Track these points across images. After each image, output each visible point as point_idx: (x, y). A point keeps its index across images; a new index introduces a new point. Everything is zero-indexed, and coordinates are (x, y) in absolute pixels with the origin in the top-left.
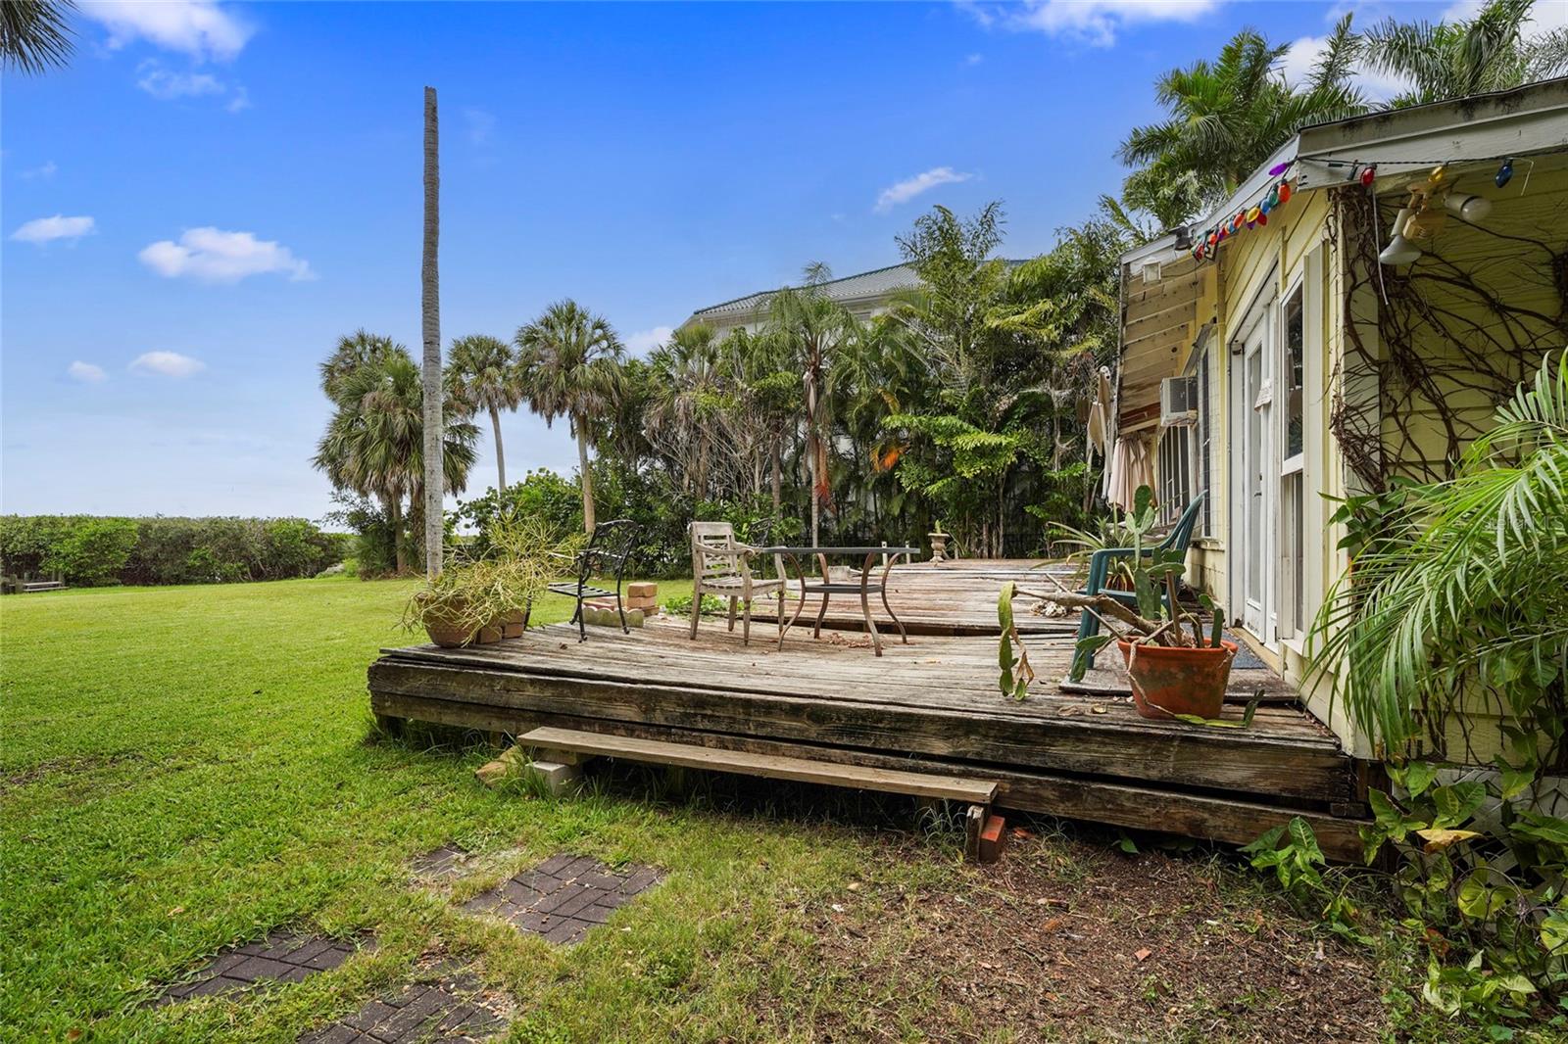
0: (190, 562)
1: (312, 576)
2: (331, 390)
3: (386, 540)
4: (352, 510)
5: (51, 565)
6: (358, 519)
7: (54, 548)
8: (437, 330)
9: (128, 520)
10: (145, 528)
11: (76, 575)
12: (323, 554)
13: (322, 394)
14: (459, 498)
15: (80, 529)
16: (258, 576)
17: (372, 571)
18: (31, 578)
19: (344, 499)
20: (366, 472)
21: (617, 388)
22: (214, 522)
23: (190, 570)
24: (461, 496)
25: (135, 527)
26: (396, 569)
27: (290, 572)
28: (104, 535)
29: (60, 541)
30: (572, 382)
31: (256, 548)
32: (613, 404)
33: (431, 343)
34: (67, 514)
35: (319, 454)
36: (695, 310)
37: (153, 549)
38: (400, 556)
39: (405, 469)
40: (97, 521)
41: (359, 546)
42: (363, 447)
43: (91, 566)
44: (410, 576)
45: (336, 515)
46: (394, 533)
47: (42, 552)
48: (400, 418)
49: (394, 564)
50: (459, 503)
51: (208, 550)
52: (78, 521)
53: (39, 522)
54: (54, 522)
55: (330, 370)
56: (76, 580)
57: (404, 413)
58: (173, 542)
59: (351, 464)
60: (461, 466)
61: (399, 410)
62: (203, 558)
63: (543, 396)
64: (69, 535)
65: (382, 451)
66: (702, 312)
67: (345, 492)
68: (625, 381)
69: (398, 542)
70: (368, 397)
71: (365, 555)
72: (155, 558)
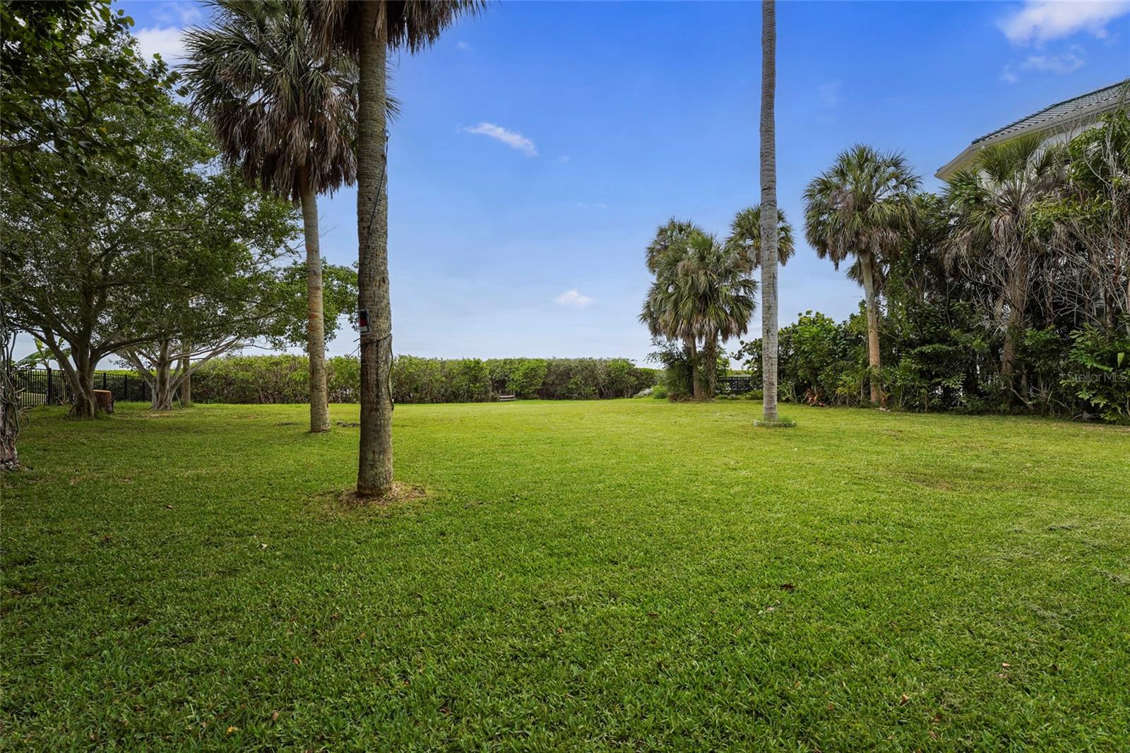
0: (570, 386)
1: (631, 397)
2: (652, 265)
3: (686, 373)
4: (664, 351)
5: (511, 386)
6: (668, 357)
7: (512, 376)
8: (774, 176)
9: (543, 360)
10: (549, 365)
11: (520, 392)
12: (637, 382)
13: (646, 270)
14: (742, 339)
15: (522, 366)
16: (602, 396)
17: (677, 395)
18: (503, 393)
19: (659, 344)
20: (678, 323)
21: (913, 222)
22: (581, 361)
23: (570, 391)
24: (743, 337)
25: (545, 364)
26: (693, 393)
27: (619, 394)
28: (532, 369)
29: (514, 372)
30: (866, 221)
31: (602, 377)
32: (908, 237)
33: (769, 188)
34: (517, 358)
35: (643, 312)
36: (974, 140)
37: (553, 378)
38: (696, 385)
39: (704, 317)
40: (529, 361)
41: (669, 377)
42: (676, 304)
43: (526, 387)
44: (703, 400)
45: (654, 355)
46: (692, 367)
47: (507, 379)
48: (703, 278)
49: (692, 391)
50: (742, 343)
51: (579, 378)
52: (521, 361)
53: (505, 362)
54: (511, 362)
55: (651, 250)
56: (521, 396)
57: (706, 274)
58: (561, 374)
59: (668, 317)
60: (745, 313)
61: (701, 272)
62: (576, 384)
63: (837, 240)
64: (518, 369)
65: (690, 304)
66: (983, 139)
67: (659, 338)
68: (921, 213)
69: (695, 374)
70: (680, 264)
71: (672, 384)
72: (553, 383)
